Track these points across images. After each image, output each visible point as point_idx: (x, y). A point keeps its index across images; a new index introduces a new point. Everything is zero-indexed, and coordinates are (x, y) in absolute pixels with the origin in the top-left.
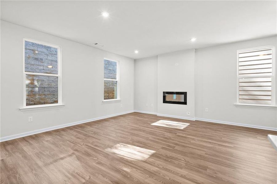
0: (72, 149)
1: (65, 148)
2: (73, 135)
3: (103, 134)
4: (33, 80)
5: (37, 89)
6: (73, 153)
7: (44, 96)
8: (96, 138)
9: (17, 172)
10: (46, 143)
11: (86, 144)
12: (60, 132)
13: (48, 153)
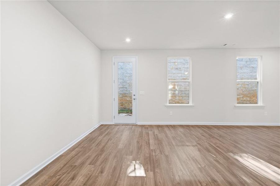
0: (196, 142)
1: (191, 140)
2: (199, 132)
3: (229, 140)
4: (175, 85)
5: (177, 92)
6: (196, 145)
7: (181, 98)
8: (220, 141)
9: (162, 143)
10: (179, 132)
11: (209, 142)
12: (190, 127)
13: (179, 139)
